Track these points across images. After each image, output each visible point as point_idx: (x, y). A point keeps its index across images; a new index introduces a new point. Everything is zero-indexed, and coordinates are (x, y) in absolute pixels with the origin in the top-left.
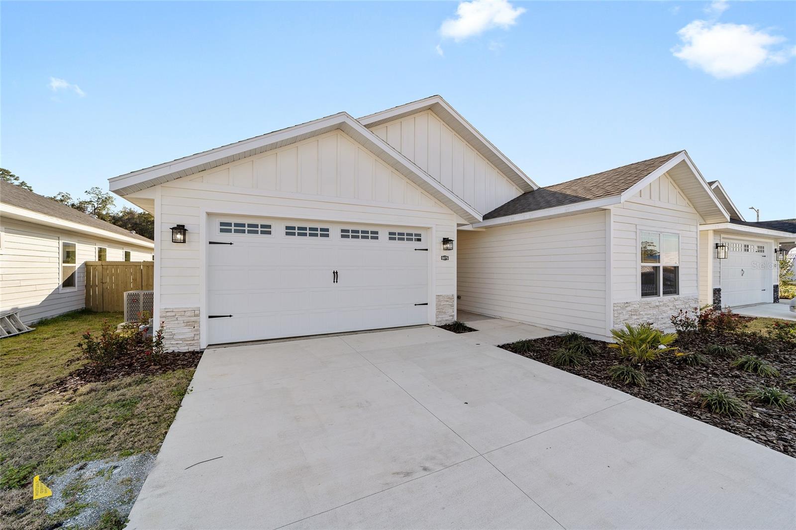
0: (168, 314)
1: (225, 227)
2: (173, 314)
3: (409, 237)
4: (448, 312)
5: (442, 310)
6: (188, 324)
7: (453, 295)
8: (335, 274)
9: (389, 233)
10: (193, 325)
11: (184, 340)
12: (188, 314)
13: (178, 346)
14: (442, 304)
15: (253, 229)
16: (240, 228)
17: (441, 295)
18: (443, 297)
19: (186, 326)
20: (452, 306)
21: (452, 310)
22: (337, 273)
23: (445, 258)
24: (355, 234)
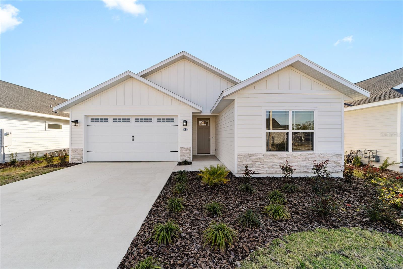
0: (73, 150)
1: (92, 120)
2: (74, 150)
3: (168, 120)
4: (187, 156)
5: (183, 155)
6: (79, 154)
7: (190, 148)
8: (133, 137)
9: (158, 119)
10: (80, 154)
11: (77, 159)
12: (79, 150)
13: (76, 161)
14: (183, 152)
15: (102, 120)
16: (97, 120)
17: (182, 148)
18: (184, 148)
19: (78, 154)
20: (189, 153)
21: (189, 155)
22: (133, 136)
23: (186, 130)
24: (142, 120)
